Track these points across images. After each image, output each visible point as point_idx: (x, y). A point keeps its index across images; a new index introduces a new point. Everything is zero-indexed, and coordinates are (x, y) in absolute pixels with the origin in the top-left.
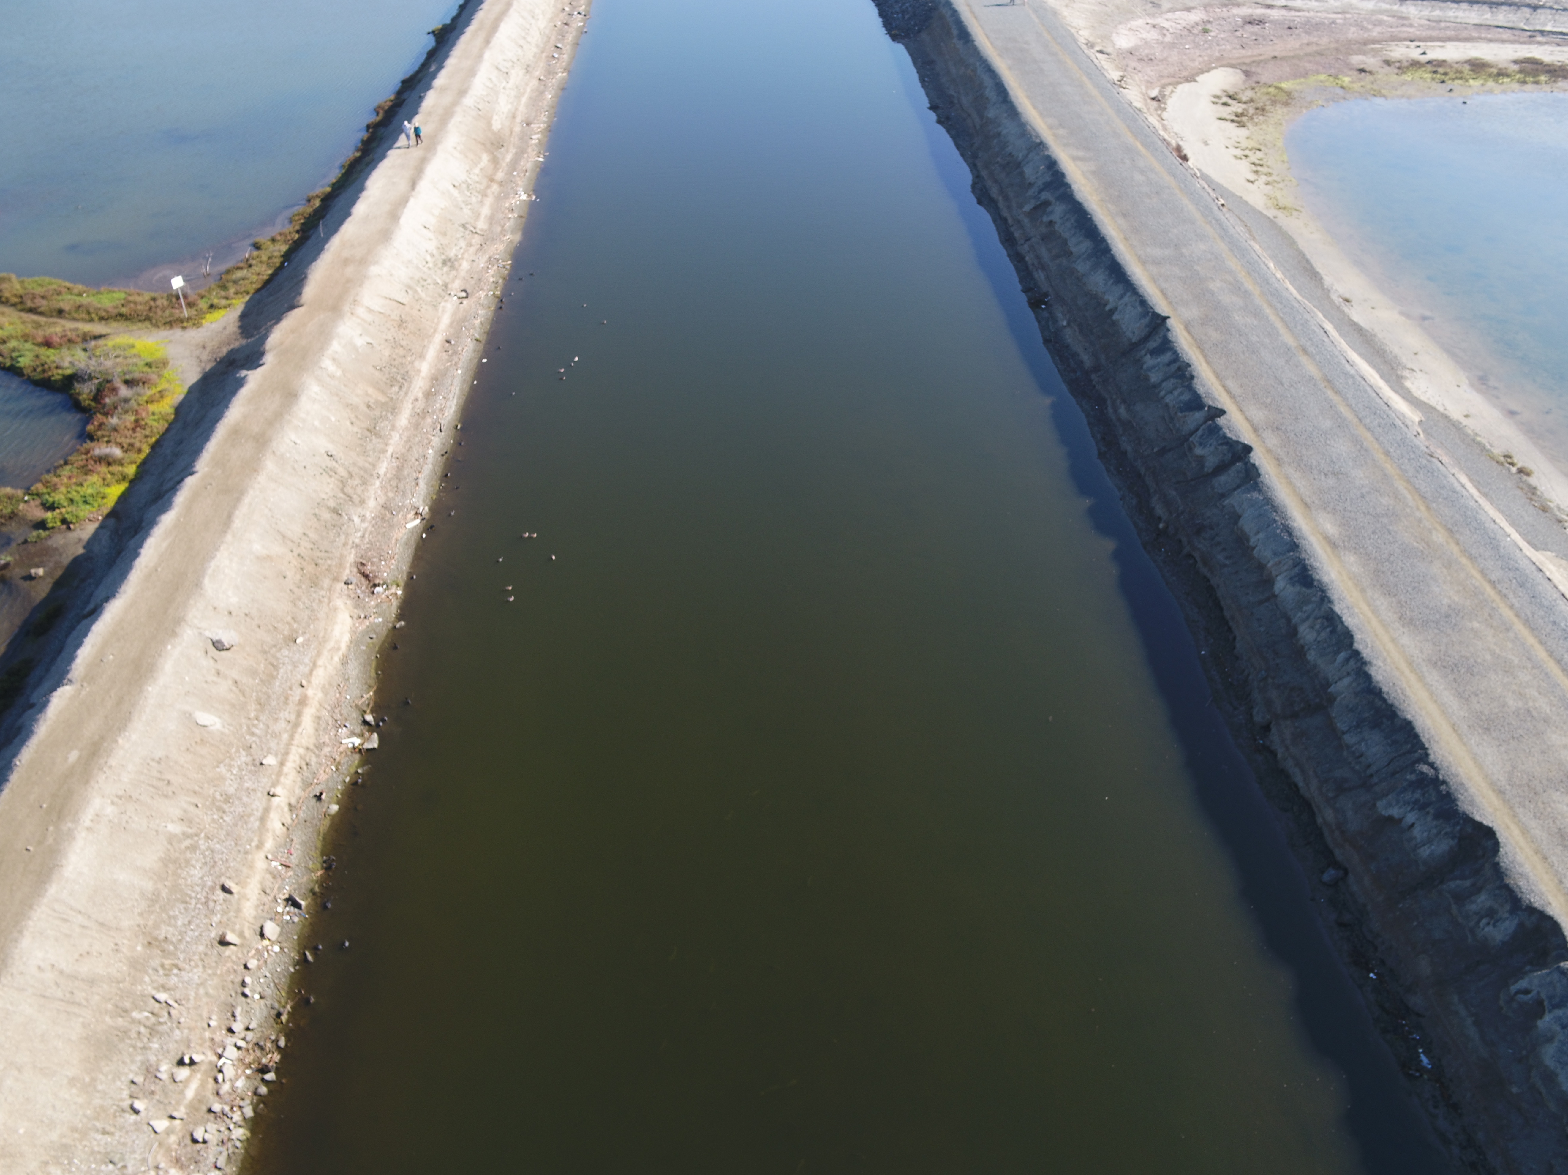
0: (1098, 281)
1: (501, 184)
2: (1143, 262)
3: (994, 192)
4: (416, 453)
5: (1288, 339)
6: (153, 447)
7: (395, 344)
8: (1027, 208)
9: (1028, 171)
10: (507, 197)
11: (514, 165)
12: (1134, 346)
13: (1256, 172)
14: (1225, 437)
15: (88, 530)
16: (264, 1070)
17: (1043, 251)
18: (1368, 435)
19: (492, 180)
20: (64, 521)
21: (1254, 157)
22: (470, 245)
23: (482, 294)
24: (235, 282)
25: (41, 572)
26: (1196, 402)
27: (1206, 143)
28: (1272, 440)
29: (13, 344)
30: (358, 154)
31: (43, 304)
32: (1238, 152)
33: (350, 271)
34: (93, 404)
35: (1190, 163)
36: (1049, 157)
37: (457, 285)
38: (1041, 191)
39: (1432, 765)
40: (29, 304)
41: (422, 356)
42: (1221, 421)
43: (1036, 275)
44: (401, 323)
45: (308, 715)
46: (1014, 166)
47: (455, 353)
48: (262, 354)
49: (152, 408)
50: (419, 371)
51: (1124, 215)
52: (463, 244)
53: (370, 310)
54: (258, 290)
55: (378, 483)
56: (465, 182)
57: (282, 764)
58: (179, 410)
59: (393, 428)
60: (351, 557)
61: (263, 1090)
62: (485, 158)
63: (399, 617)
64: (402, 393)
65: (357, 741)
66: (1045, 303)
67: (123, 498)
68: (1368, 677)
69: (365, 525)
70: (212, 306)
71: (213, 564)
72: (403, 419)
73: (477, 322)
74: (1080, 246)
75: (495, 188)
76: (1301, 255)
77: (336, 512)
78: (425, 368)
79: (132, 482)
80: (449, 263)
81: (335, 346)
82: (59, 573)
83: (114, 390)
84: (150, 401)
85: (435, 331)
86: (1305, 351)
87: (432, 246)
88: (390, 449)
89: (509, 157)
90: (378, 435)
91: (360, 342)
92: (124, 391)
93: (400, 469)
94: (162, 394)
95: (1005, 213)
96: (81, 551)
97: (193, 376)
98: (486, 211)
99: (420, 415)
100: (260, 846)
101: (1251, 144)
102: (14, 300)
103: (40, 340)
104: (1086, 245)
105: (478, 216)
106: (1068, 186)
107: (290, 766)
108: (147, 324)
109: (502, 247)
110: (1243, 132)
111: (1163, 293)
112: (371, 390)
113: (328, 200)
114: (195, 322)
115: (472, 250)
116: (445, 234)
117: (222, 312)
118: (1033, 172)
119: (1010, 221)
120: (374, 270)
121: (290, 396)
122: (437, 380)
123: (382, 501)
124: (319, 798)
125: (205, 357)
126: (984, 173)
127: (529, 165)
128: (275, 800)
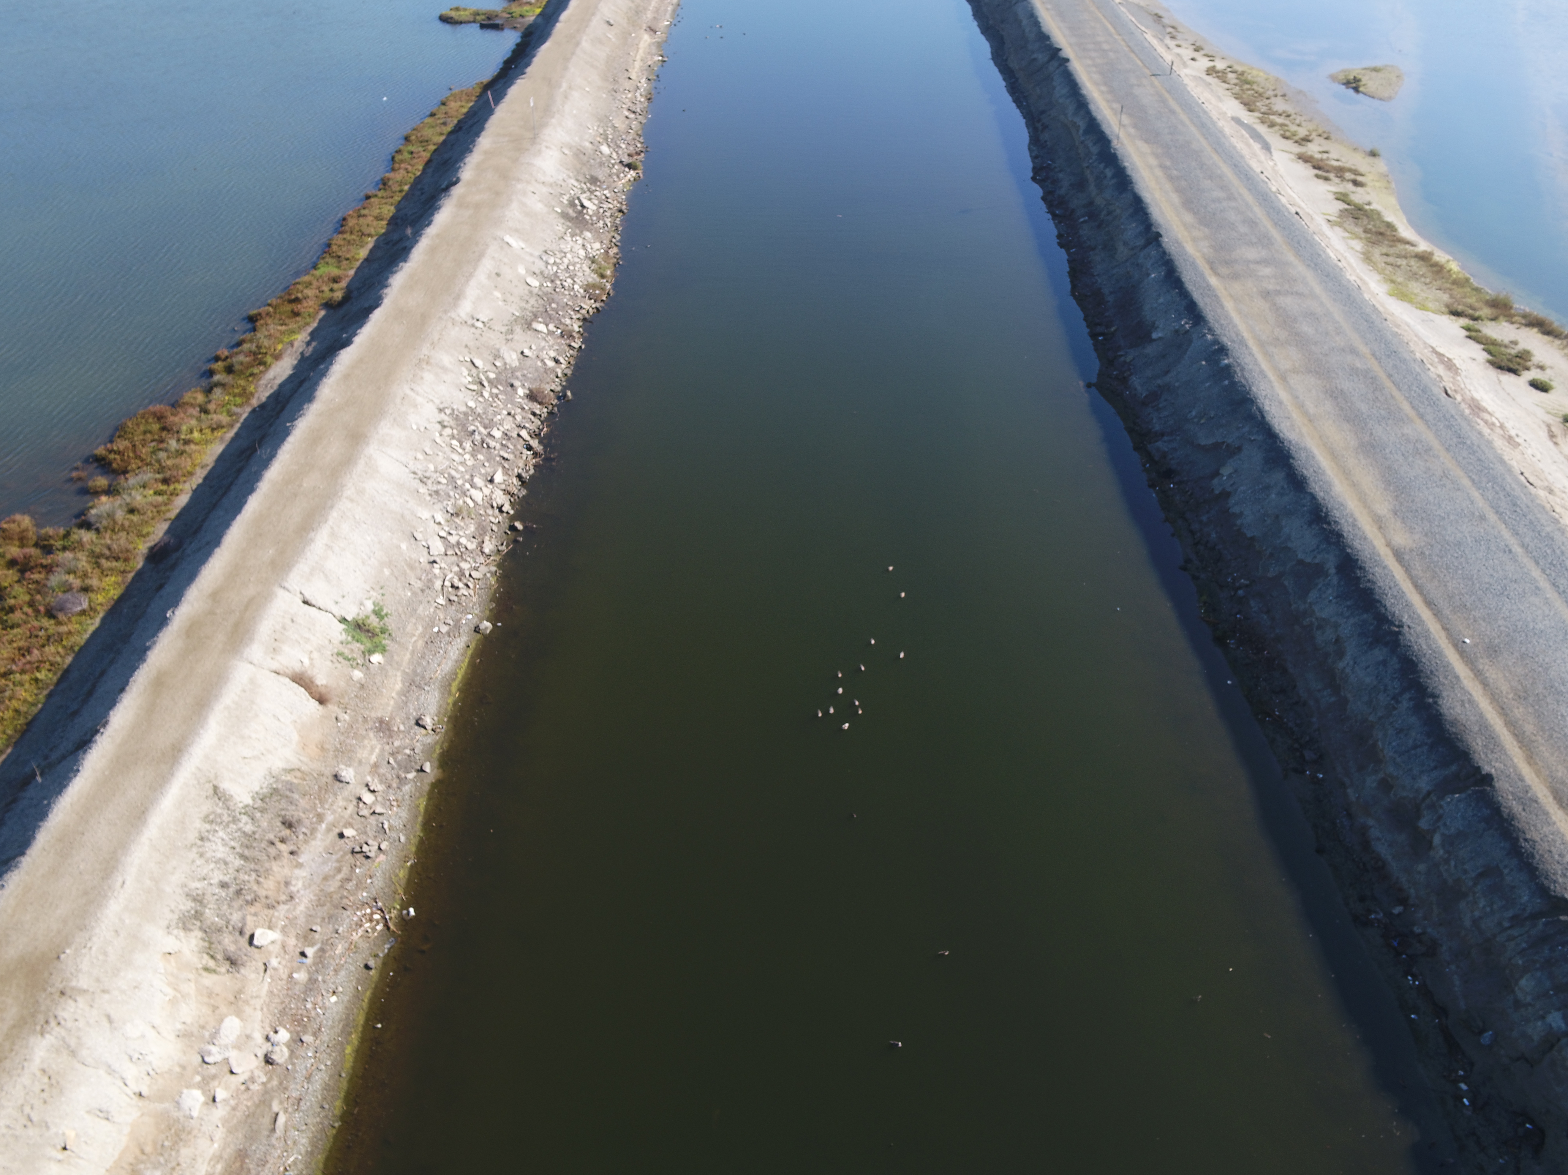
16: (648, 99)
20: (521, 16)
25: (520, 25)
45: (642, 50)
55: (650, 12)
57: (636, 56)
60: (645, 24)
63: (666, 41)
69: (648, 19)
77: (637, 12)
82: (528, 25)
93: (658, 9)
96: (533, 21)
100: (634, 68)
107: (639, 56)
123: (654, 14)
124: (650, 65)
128: (636, 61)
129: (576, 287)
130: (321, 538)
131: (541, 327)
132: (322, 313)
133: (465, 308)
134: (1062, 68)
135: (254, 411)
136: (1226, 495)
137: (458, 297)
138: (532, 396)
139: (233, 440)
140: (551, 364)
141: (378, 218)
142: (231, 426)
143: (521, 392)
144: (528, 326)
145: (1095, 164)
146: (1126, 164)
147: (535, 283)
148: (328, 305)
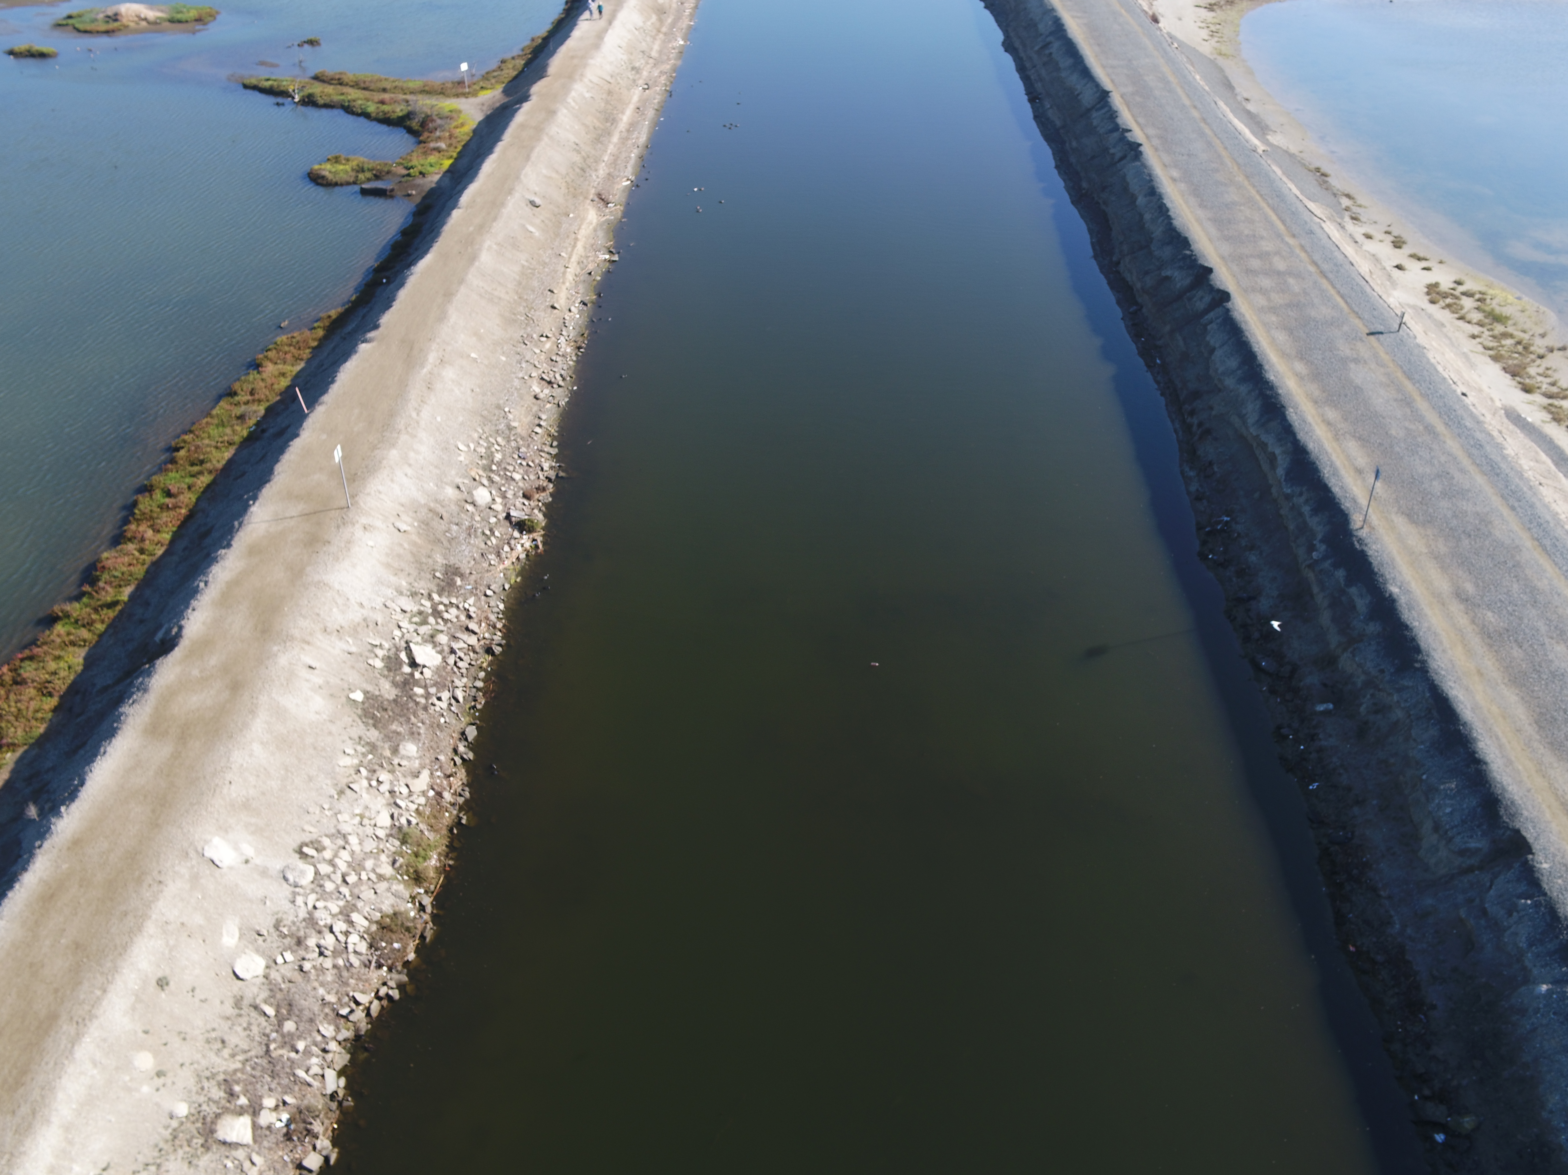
0: (1073, 79)
1: (665, 34)
2: (1104, 67)
3: (1017, 44)
4: (623, 155)
5: (1187, 102)
6: (464, 146)
7: (607, 102)
8: (1036, 48)
9: (1041, 27)
10: (670, 41)
11: (673, 25)
12: (1089, 110)
13: (1212, 36)
14: (1128, 141)
15: (436, 178)
16: (579, 348)
17: (1043, 72)
18: (1218, 141)
19: (659, 31)
20: (421, 173)
21: (1213, 28)
22: (647, 63)
23: (658, 89)
24: (494, 77)
25: (414, 192)
26: (1116, 127)
27: (1180, 19)
28: (1156, 142)
29: (360, 102)
30: (563, 16)
31: (373, 86)
32: (1203, 25)
33: (576, 61)
34: (420, 129)
35: (1160, 25)
36: (1056, 16)
37: (641, 82)
38: (1047, 37)
39: (1192, 251)
40: (362, 85)
41: (623, 113)
42: (1127, 135)
43: (1036, 85)
44: (610, 93)
45: (580, 245)
46: (1032, 25)
47: (643, 114)
48: (529, 96)
49: (458, 130)
50: (621, 120)
51: (1099, 45)
52: (643, 61)
53: (591, 81)
54: (510, 81)
55: (604, 164)
56: (642, 28)
57: (570, 258)
58: (475, 131)
59: (609, 142)
60: (593, 191)
61: (580, 354)
62: (654, 18)
63: (623, 217)
64: (613, 127)
65: (607, 257)
66: (1039, 99)
67: (452, 165)
68: (1171, 224)
69: (599, 180)
70: (482, 88)
71: (524, 172)
72: (615, 139)
73: (656, 101)
74: (1065, 62)
75: (661, 36)
76: (1226, 78)
77: (583, 170)
78: (626, 118)
79: (456, 159)
80: (636, 70)
81: (573, 94)
82: (424, 194)
83: (432, 121)
84: (456, 127)
85: (629, 103)
86: (1195, 107)
87: (625, 57)
88: (609, 151)
89: (670, 20)
90: (601, 143)
91: (587, 95)
92: (439, 122)
93: (615, 160)
94: (462, 125)
95: (1022, 54)
96: (433, 185)
97: (479, 117)
98: (656, 47)
99: (624, 140)
100: (564, 283)
101: (1215, 21)
102: (352, 84)
103: (376, 100)
104: (1070, 61)
105: (652, 49)
106: (1065, 31)
107: (574, 258)
108: (441, 96)
109: (668, 67)
110: (1212, 14)
111: (1112, 81)
112: (595, 121)
113: (546, 40)
114: (474, 94)
115: (649, 66)
116: (631, 54)
117: (489, 92)
118: (1044, 27)
119: (1025, 58)
120: (591, 62)
121: (552, 113)
122: (632, 126)
123: (607, 171)
124: (590, 274)
125: (485, 108)
126: (1012, 34)
127: (684, 26)
128: (568, 270)
134: (1219, 311)
145: (1327, 565)
146: (1394, 590)
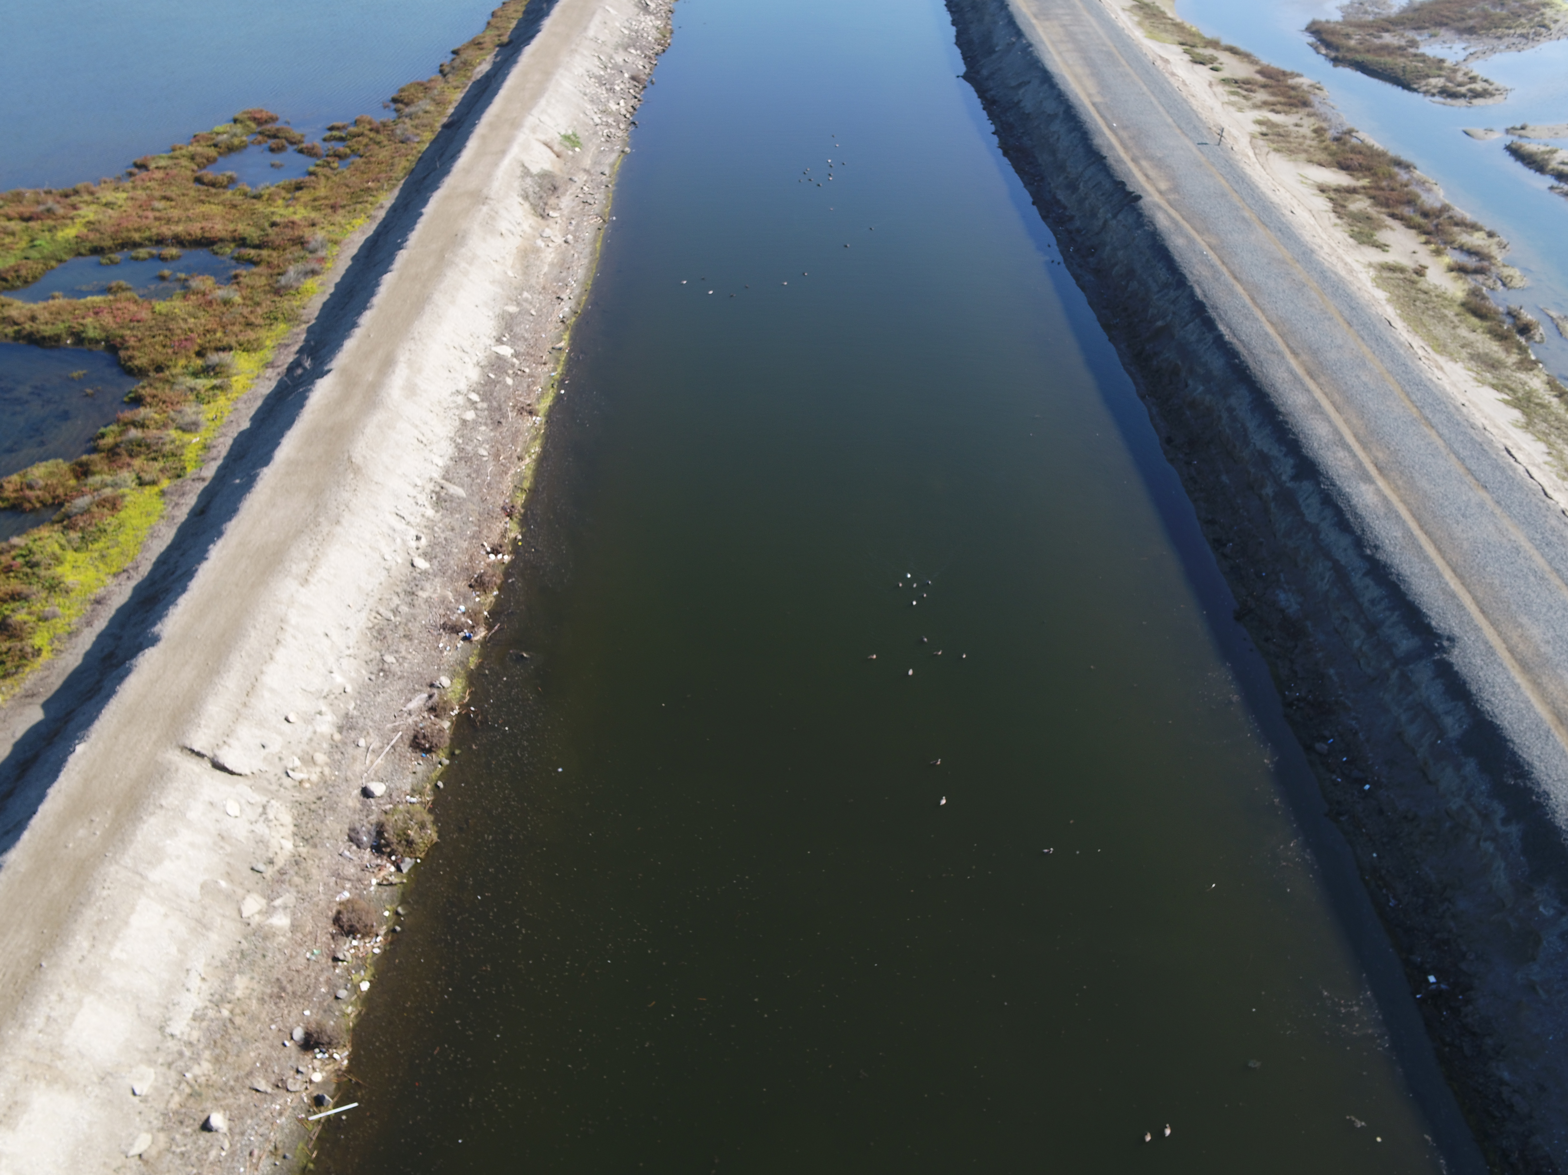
129: (650, 38)
130: (543, 102)
131: (633, 51)
132: (497, 49)
133: (591, 33)
135: (474, 83)
136: (1020, 101)
137: (586, 29)
138: (633, 78)
139: (468, 92)
140: (641, 67)
141: (516, 11)
142: (464, 87)
143: (626, 75)
144: (626, 49)
147: (626, 32)
148: (501, 46)
